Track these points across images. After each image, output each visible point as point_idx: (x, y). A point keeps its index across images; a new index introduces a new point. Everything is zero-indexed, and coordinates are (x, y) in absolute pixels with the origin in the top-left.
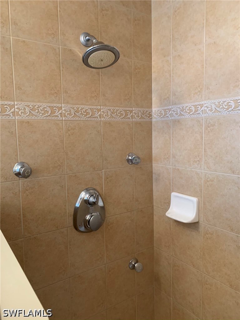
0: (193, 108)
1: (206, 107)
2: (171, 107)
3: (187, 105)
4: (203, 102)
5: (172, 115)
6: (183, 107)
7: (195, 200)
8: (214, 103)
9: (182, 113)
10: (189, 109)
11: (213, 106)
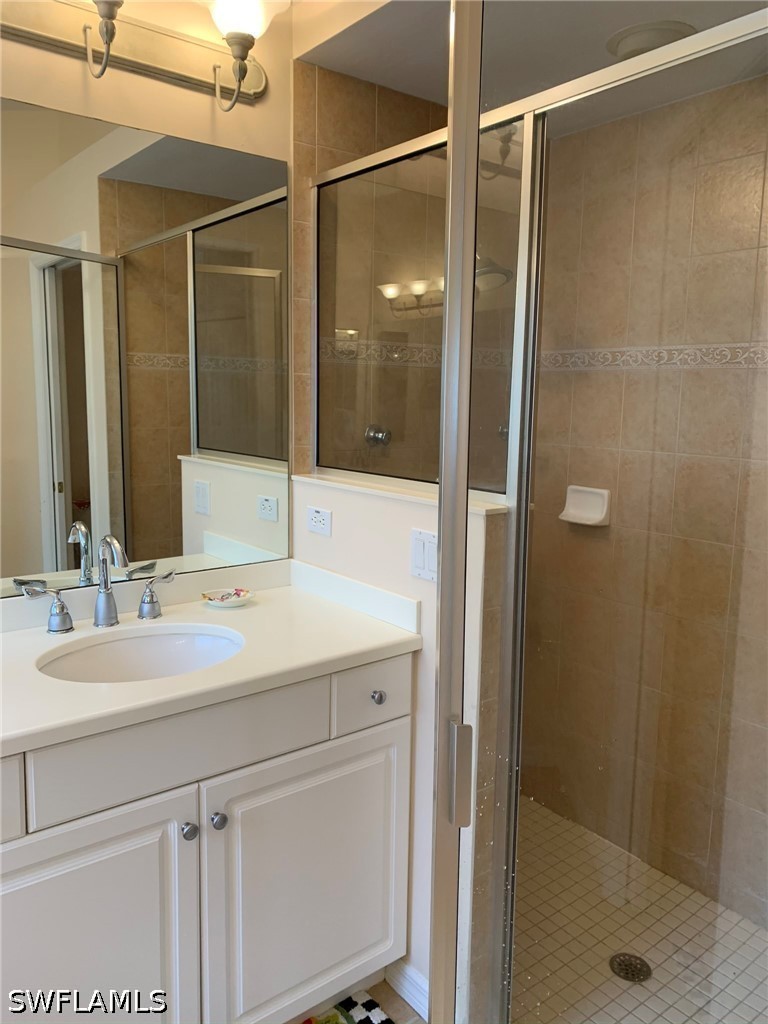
0: (609, 356)
1: (630, 355)
2: (574, 351)
3: (600, 350)
4: (624, 349)
5: (575, 364)
6: (594, 353)
7: (605, 492)
8: (641, 352)
9: (592, 361)
10: (604, 357)
11: (640, 356)
